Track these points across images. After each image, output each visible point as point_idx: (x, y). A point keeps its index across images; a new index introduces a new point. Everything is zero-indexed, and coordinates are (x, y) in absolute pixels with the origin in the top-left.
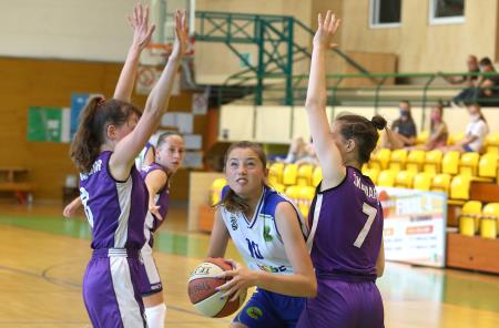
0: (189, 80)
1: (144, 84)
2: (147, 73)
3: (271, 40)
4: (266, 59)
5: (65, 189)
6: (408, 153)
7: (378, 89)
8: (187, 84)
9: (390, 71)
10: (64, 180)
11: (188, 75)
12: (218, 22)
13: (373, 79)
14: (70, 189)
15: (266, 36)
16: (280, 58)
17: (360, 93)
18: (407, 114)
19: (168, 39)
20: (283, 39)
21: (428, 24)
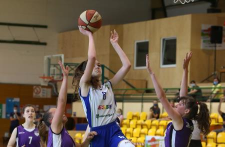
0: (55, 91)
1: (37, 93)
2: (38, 89)
5: (4, 138)
6: (152, 122)
7: (143, 95)
8: (54, 93)
9: (144, 87)
10: (4, 134)
11: (55, 89)
12: (73, 67)
13: (137, 90)
14: (6, 138)
17: (132, 97)
18: (157, 105)
19: (52, 74)
21: (160, 67)
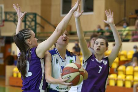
3: (28, 21)
4: (27, 27)
12: (11, 15)
15: (27, 20)
16: (32, 26)
20: (33, 20)
